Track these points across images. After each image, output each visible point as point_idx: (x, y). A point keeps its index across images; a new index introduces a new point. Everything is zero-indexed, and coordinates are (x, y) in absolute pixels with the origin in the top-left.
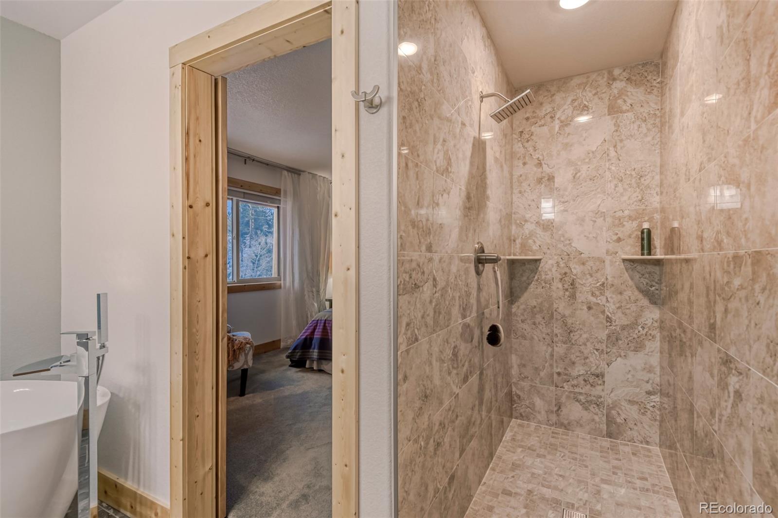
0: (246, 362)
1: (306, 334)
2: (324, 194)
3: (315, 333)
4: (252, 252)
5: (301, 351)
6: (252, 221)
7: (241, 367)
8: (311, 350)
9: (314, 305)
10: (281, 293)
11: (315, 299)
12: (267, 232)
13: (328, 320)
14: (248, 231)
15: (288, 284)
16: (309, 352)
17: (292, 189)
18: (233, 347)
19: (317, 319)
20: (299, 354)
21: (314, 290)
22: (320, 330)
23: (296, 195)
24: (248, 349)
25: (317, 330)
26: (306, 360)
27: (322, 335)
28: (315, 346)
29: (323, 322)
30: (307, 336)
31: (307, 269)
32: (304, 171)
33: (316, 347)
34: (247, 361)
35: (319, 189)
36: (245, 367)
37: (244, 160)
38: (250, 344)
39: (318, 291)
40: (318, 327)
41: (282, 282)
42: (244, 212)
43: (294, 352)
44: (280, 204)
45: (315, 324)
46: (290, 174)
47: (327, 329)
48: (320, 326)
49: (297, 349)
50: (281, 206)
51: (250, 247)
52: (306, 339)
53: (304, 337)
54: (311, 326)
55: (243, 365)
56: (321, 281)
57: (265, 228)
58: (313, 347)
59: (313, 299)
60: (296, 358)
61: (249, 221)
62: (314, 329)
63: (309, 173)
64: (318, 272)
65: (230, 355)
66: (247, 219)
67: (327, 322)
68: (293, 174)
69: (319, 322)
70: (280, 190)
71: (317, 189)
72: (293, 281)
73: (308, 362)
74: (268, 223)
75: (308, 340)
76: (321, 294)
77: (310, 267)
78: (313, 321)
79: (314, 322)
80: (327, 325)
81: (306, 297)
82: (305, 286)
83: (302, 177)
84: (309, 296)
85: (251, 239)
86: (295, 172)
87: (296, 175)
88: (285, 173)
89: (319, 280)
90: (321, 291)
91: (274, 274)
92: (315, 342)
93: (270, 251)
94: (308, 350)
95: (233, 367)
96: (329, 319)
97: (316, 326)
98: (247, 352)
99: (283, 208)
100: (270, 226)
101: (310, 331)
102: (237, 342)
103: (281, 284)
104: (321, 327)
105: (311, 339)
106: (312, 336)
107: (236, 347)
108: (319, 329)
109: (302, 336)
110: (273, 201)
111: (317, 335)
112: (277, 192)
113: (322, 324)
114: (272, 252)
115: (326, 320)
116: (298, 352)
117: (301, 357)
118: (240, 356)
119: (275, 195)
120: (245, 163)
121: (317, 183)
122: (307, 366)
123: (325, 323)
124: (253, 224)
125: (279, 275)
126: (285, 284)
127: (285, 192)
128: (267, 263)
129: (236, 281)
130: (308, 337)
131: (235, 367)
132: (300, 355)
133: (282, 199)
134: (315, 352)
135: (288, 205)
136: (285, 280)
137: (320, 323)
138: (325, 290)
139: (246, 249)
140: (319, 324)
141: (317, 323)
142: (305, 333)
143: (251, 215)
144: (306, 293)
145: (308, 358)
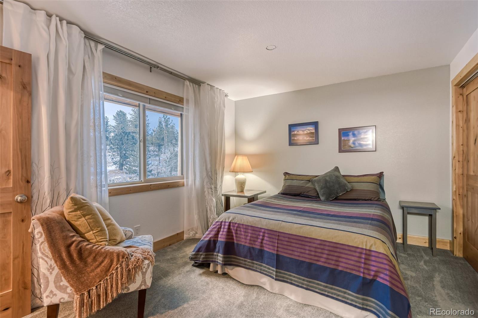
0: (144, 282)
1: (210, 236)
2: (220, 104)
3: (220, 236)
4: (165, 157)
5: (205, 254)
6: (166, 138)
7: (138, 288)
8: (215, 254)
9: (213, 200)
10: (184, 190)
11: (214, 195)
12: (175, 144)
13: (232, 223)
14: (163, 143)
15: (190, 183)
16: (213, 255)
17: (193, 98)
18: (128, 265)
19: (221, 221)
20: (202, 256)
21: (213, 187)
22: (224, 233)
23: (197, 103)
24: (146, 267)
25: (221, 233)
26: (210, 263)
27: (226, 238)
28: (219, 249)
29: (227, 224)
30: (210, 238)
31: (206, 169)
32: (204, 83)
33: (221, 251)
34: (145, 280)
35: (216, 99)
36: (143, 287)
37: (150, 67)
38: (149, 259)
39: (216, 188)
40: (222, 230)
41: (185, 180)
42: (161, 132)
43: (197, 255)
44: (183, 112)
45: (219, 226)
46: (191, 84)
47: (232, 232)
48: (224, 228)
49: (201, 252)
50: (184, 113)
51: (164, 153)
52: (209, 241)
53: (207, 239)
54: (214, 228)
55: (141, 285)
56: (218, 178)
57: (174, 141)
58: (217, 250)
59: (212, 194)
60: (199, 261)
61: (164, 137)
62: (218, 232)
63: (208, 84)
64: (215, 170)
65: (124, 276)
66: (162, 136)
67: (231, 224)
68: (194, 85)
69: (223, 223)
70: (183, 98)
71: (215, 99)
72: (195, 180)
73: (212, 265)
74: (175, 138)
75: (212, 242)
76: (218, 190)
77: (209, 166)
78: (217, 222)
79: (218, 224)
80: (231, 227)
81: (206, 192)
82: (205, 184)
83: (202, 87)
84: (208, 192)
85: (165, 148)
86: (197, 83)
87: (197, 86)
88: (187, 83)
89: (217, 178)
90: (218, 187)
91: (179, 173)
92: (220, 246)
93: (176, 155)
94: (211, 253)
95: (129, 289)
96: (233, 221)
97: (220, 228)
98: (144, 270)
99: (186, 115)
100: (177, 140)
101: (213, 233)
102: (133, 259)
103: (184, 182)
104: (225, 230)
105: (215, 242)
106: (216, 239)
107: (130, 267)
108: (223, 231)
109: (205, 237)
110: (176, 108)
111: (222, 238)
112: (180, 100)
113: (226, 227)
114: (178, 156)
115: (230, 222)
116: (201, 255)
117: (204, 260)
118: (137, 275)
119: (178, 103)
120: (151, 72)
121: (215, 94)
122: (211, 269)
123: (229, 225)
124: (166, 139)
125: (182, 174)
126: (187, 182)
127: (188, 101)
128: (174, 163)
129: (143, 181)
130: (212, 239)
131: (130, 289)
132: (203, 258)
133: (185, 107)
134: (220, 256)
135: (190, 111)
136: (187, 178)
137: (225, 225)
138: (221, 186)
139: (162, 155)
140: (223, 227)
141: (221, 225)
142: (209, 234)
143: (165, 133)
144: (206, 189)
145: (212, 261)
